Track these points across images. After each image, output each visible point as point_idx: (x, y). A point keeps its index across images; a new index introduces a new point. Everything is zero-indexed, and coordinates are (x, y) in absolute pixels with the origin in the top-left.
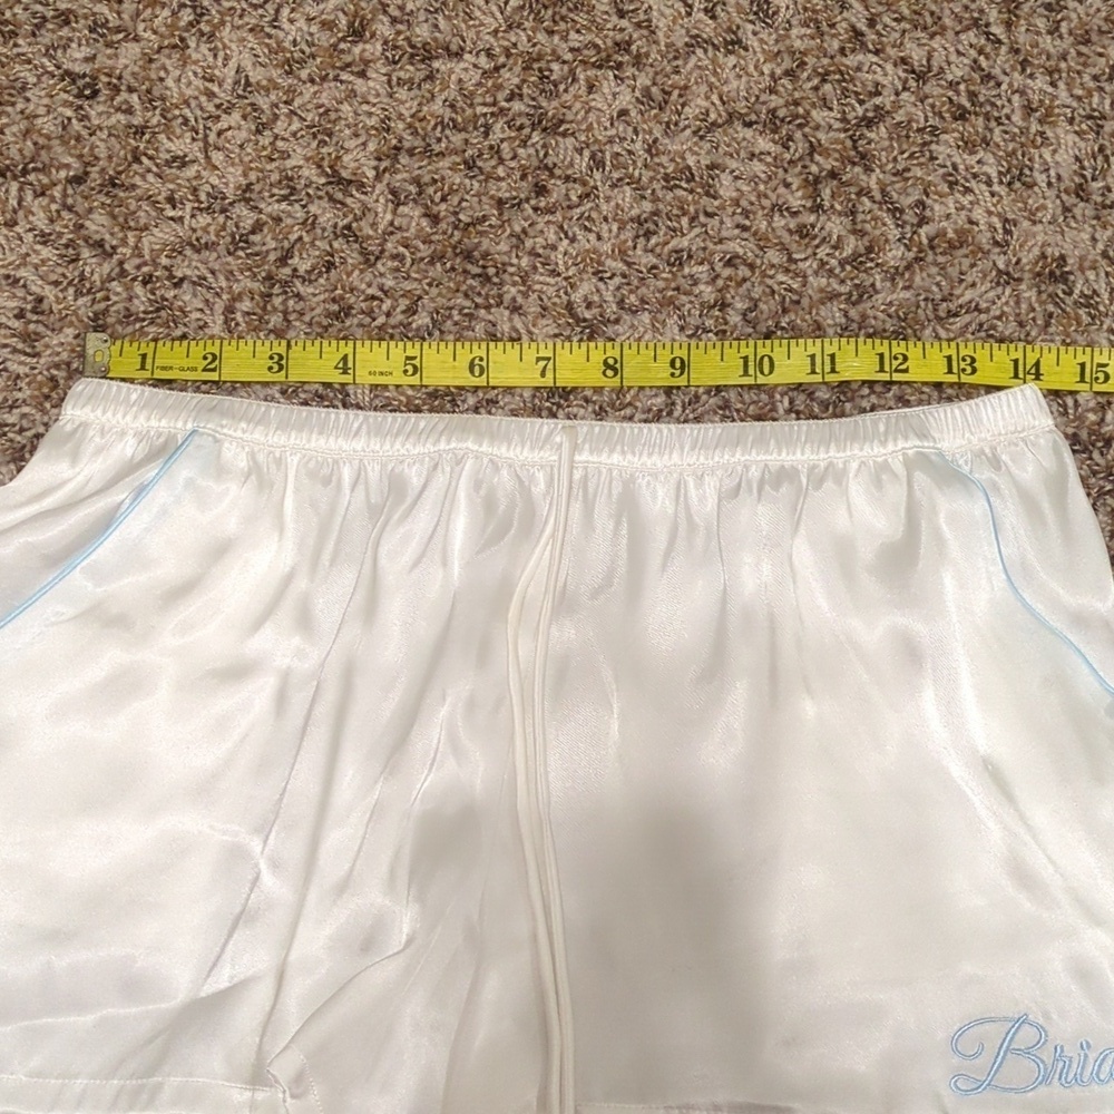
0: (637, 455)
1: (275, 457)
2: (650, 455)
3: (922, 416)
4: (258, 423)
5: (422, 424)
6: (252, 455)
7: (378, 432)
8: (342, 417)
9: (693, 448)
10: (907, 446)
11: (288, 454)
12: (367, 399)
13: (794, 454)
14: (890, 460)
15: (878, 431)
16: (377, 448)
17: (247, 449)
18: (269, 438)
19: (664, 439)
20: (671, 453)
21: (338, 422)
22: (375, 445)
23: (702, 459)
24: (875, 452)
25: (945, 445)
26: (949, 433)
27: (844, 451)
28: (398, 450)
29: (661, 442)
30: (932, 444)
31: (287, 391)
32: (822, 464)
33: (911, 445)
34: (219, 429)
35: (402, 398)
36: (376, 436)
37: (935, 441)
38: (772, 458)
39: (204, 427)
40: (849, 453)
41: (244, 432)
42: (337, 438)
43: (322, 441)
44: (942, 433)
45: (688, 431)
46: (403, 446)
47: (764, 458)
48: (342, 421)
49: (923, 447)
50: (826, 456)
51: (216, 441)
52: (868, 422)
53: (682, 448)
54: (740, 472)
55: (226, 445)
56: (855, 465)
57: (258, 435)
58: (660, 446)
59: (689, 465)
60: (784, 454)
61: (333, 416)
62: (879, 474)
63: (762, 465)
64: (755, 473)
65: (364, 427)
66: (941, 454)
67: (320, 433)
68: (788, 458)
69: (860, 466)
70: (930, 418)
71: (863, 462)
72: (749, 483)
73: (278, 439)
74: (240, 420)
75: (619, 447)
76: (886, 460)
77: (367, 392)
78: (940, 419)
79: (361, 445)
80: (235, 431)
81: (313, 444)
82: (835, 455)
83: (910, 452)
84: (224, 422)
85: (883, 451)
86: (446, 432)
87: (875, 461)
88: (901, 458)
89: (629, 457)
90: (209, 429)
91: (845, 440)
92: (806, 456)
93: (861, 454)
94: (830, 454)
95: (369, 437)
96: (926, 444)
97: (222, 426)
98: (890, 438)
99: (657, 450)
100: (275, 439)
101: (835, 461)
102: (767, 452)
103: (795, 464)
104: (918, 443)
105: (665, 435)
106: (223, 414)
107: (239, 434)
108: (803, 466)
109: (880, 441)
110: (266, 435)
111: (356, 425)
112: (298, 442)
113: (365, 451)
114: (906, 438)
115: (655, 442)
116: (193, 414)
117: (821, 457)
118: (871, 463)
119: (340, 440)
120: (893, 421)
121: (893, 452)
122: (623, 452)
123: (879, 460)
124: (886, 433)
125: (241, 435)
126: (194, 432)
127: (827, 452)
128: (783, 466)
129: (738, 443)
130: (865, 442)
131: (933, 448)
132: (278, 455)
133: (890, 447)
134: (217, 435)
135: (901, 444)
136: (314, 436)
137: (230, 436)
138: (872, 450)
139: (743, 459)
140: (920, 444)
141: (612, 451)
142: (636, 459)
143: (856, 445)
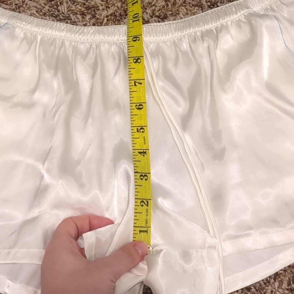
0: (158, 37)
1: (33, 35)
2: (162, 36)
3: (245, 3)
4: (30, 23)
5: (85, 30)
6: (25, 34)
7: (71, 31)
8: (58, 25)
9: (175, 31)
10: (244, 12)
11: (38, 35)
12: (66, 11)
13: (209, 25)
14: (240, 18)
15: (233, 11)
16: (69, 36)
17: (24, 31)
18: (32, 28)
19: (165, 30)
20: (168, 34)
21: (57, 26)
22: (69, 35)
23: (179, 34)
24: (235, 17)
25: (255, 9)
26: (255, 5)
27: (225, 19)
28: (77, 38)
29: (164, 31)
30: (251, 10)
31: (38, 11)
32: (219, 26)
33: (245, 12)
34: (15, 23)
35: (78, 9)
36: (69, 32)
37: (252, 9)
38: (203, 28)
39: (10, 22)
40: (226, 20)
41: (24, 25)
42: (56, 31)
43: (50, 31)
44: (253, 6)
45: (172, 26)
46: (79, 37)
47: (200, 29)
48: (58, 26)
49: (249, 11)
50: (219, 23)
51: (13, 27)
52: (229, 9)
53: (172, 32)
54: (194, 35)
55: (17, 29)
56: (229, 23)
57: (29, 27)
58: (165, 33)
59: (175, 36)
60: (206, 26)
61: (55, 24)
62: (238, 24)
63: (200, 32)
64: (199, 34)
65: (66, 29)
66: (255, 12)
67: (50, 29)
68: (208, 27)
69: (232, 23)
70: (248, 3)
71: (232, 21)
72: (198, 38)
73: (36, 29)
74: (24, 21)
75: (152, 35)
76: (239, 18)
77: (66, 8)
78: (251, 2)
79: (63, 34)
80: (21, 25)
81: (47, 32)
82: (222, 21)
83: (246, 14)
84: (18, 21)
85: (237, 16)
86: (93, 34)
87: (236, 20)
88: (243, 16)
89: (155, 37)
90: (12, 23)
91: (224, 16)
92: (213, 25)
93: (230, 19)
94: (220, 22)
95: (67, 32)
96: (250, 10)
97: (17, 23)
98: (238, 12)
99: (163, 34)
100: (34, 29)
101: (223, 23)
102: (200, 27)
103: (210, 28)
104: (247, 10)
105: (165, 29)
106: (17, 19)
107: (22, 26)
108: (213, 28)
109: (235, 13)
110: (32, 27)
111: (63, 28)
112: (42, 31)
113: (65, 37)
114: (243, 10)
115: (162, 32)
116: (8, 18)
117: (218, 24)
118: (234, 21)
119: (56, 32)
120: (237, 6)
121: (240, 15)
122: (154, 37)
123: (237, 19)
124: (236, 11)
125: (23, 27)
126: (7, 23)
127: (219, 21)
128: (207, 30)
129: (190, 26)
130: (230, 15)
131: (252, 11)
132: (35, 34)
133: (239, 14)
134: (14, 25)
135: (242, 12)
136: (48, 29)
137: (19, 26)
138: (234, 17)
139: (193, 31)
140: (248, 11)
141: (150, 36)
142: (158, 38)
143: (228, 17)
